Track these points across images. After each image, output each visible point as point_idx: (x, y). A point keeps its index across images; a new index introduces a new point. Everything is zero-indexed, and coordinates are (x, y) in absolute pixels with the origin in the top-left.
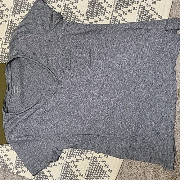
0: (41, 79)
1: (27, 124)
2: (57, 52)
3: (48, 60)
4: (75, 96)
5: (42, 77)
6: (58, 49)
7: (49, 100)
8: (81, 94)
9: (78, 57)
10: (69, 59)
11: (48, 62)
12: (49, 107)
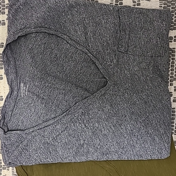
0: (67, 72)
1: (50, 153)
2: (103, 19)
3: (86, 34)
4: (141, 99)
5: (70, 69)
6: (106, 12)
7: (91, 106)
8: (151, 96)
9: (142, 29)
10: (127, 33)
11: (85, 38)
12: (92, 120)
